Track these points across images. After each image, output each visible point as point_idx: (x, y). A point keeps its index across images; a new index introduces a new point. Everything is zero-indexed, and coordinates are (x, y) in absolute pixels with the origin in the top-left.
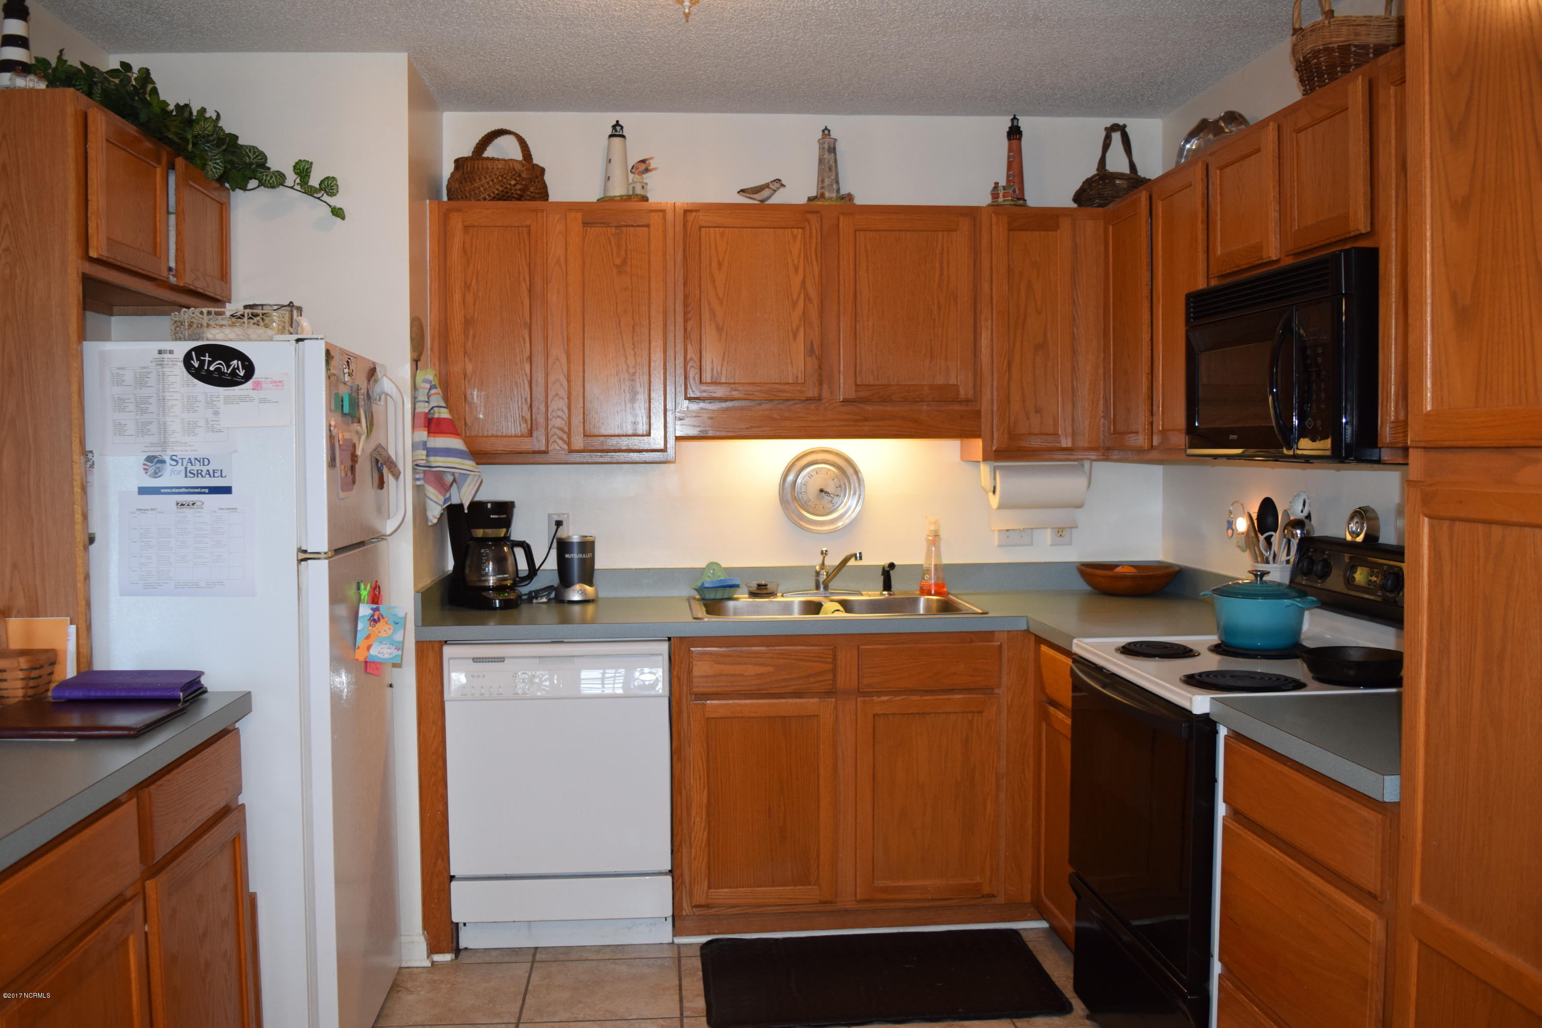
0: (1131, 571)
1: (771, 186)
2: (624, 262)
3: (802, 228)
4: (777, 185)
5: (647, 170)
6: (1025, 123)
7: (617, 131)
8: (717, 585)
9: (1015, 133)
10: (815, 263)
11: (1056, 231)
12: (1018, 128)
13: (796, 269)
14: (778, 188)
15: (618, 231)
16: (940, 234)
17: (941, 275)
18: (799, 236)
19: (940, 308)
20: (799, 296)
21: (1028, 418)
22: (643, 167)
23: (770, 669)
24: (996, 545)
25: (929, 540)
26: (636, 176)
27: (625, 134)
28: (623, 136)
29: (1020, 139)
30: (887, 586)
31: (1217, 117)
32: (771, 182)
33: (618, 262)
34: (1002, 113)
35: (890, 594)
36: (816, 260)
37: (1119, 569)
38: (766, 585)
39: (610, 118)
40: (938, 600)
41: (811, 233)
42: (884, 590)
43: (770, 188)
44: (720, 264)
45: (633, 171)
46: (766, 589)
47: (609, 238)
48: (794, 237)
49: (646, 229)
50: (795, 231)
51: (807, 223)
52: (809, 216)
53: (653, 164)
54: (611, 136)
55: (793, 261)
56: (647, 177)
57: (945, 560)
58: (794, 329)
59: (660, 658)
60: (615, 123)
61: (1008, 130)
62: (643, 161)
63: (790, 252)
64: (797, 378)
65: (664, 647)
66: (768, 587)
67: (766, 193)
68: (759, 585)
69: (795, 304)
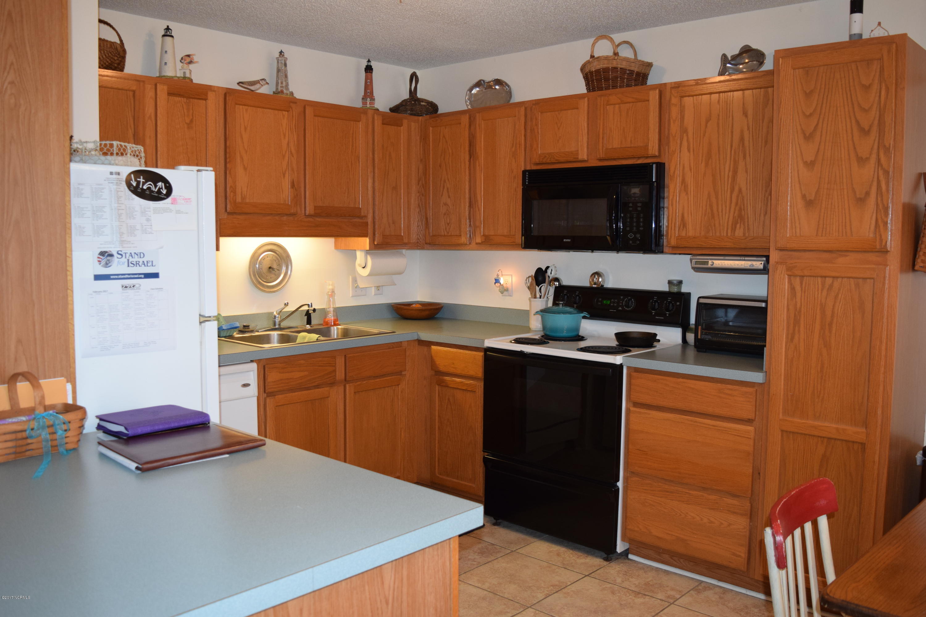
0: (419, 306)
1: (261, 82)
2: (191, 121)
3: (288, 111)
4: (264, 82)
5: (191, 62)
6: (373, 64)
7: (167, 33)
8: (229, 327)
9: (369, 69)
10: (294, 133)
11: (401, 127)
12: (371, 66)
13: (285, 135)
14: (264, 85)
15: (188, 101)
16: (352, 122)
17: (353, 146)
18: (286, 116)
19: (352, 164)
20: (286, 152)
21: (390, 227)
22: (188, 60)
23: (306, 373)
24: (351, 296)
25: (329, 294)
26: (185, 65)
27: (173, 34)
28: (172, 36)
29: (372, 73)
30: (309, 322)
31: (490, 80)
32: (261, 80)
33: (188, 121)
34: (361, 57)
35: (311, 327)
36: (295, 132)
37: (414, 306)
38: (249, 326)
39: (164, 24)
40: (341, 328)
41: (293, 115)
42: (307, 324)
43: (260, 84)
44: (246, 129)
45: (182, 61)
46: (249, 328)
47: (182, 105)
48: (284, 116)
49: (204, 102)
50: (284, 112)
51: (291, 109)
52: (291, 104)
53: (195, 59)
54: (164, 36)
55: (283, 131)
56: (191, 66)
57: (338, 305)
58: (284, 171)
59: (252, 373)
60: (166, 27)
61: (365, 67)
62: (189, 56)
63: (282, 125)
64: (285, 201)
65: (254, 366)
66: (250, 327)
67: (258, 86)
68: (244, 326)
69: (284, 156)
